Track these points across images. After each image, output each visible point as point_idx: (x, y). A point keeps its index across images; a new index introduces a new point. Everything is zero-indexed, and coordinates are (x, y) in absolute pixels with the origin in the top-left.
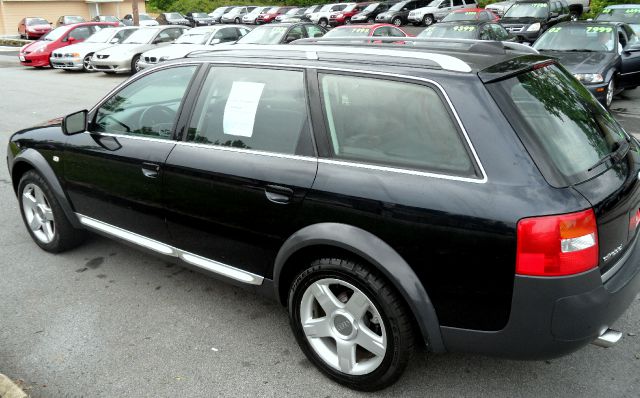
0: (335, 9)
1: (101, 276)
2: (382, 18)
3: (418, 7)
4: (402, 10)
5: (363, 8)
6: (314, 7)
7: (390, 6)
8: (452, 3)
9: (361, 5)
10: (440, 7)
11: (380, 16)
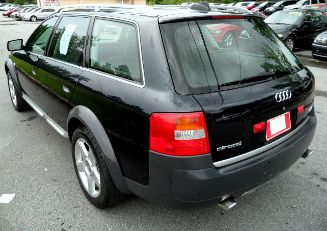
0: (243, 5)
1: (28, 125)
2: (268, 10)
3: (290, 4)
4: (280, 6)
5: (258, 5)
6: (232, 4)
7: (274, 4)
8: (310, 2)
9: (258, 2)
10: (303, 5)
11: (267, 9)
